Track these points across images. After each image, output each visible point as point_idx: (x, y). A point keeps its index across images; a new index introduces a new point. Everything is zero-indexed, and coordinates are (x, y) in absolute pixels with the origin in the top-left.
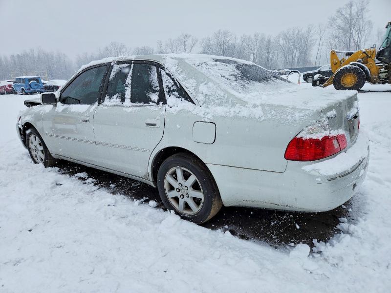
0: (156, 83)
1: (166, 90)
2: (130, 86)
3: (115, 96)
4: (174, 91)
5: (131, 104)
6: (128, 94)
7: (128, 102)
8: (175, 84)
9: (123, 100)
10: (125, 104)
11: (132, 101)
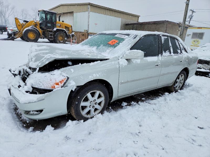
0: (178, 46)
1: (182, 49)
2: (171, 47)
3: (167, 51)
4: (183, 49)
5: (174, 55)
6: (172, 51)
7: (172, 54)
8: (183, 47)
9: (170, 53)
10: (171, 54)
11: (174, 54)
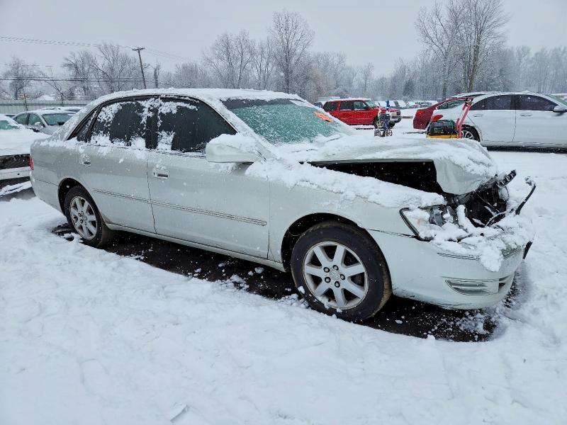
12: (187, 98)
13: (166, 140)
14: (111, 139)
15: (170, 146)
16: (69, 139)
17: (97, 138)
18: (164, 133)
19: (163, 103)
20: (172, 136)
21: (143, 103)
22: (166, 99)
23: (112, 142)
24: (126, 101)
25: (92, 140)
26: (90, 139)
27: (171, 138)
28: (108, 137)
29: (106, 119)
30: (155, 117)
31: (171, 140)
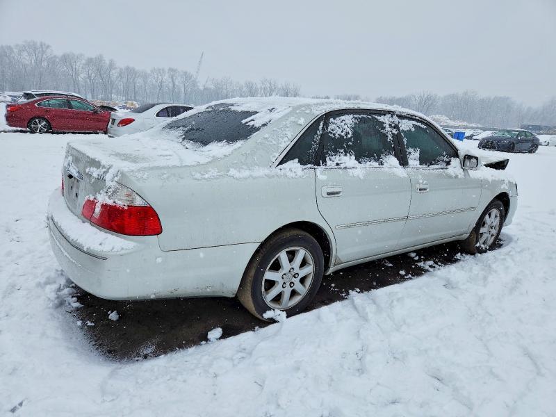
12: (417, 118)
13: (414, 156)
14: (357, 159)
15: (418, 162)
16: (281, 163)
17: (337, 159)
18: (411, 150)
19: (400, 120)
20: (419, 152)
21: (381, 118)
22: (401, 117)
23: (360, 163)
24: (360, 114)
25: (329, 163)
26: (324, 161)
27: (417, 155)
28: (353, 157)
29: (343, 134)
30: (399, 134)
31: (418, 156)
